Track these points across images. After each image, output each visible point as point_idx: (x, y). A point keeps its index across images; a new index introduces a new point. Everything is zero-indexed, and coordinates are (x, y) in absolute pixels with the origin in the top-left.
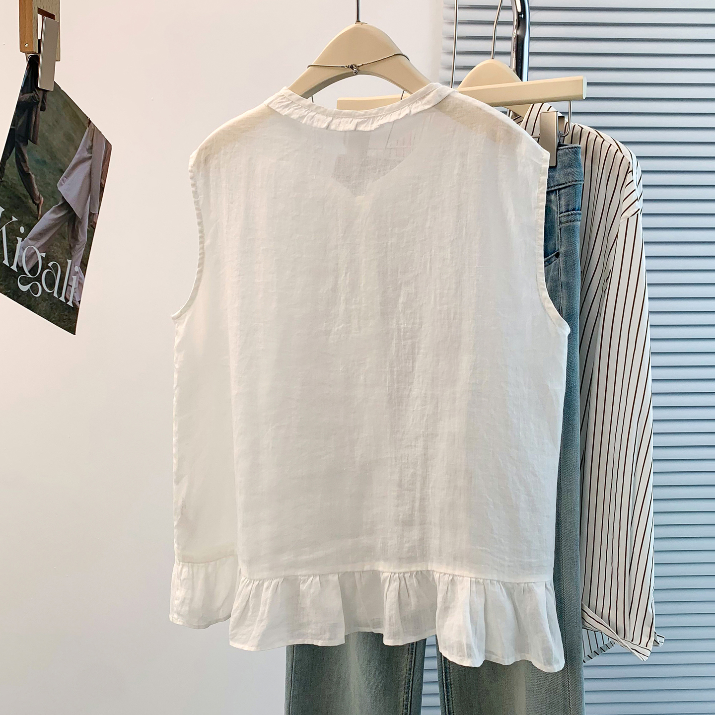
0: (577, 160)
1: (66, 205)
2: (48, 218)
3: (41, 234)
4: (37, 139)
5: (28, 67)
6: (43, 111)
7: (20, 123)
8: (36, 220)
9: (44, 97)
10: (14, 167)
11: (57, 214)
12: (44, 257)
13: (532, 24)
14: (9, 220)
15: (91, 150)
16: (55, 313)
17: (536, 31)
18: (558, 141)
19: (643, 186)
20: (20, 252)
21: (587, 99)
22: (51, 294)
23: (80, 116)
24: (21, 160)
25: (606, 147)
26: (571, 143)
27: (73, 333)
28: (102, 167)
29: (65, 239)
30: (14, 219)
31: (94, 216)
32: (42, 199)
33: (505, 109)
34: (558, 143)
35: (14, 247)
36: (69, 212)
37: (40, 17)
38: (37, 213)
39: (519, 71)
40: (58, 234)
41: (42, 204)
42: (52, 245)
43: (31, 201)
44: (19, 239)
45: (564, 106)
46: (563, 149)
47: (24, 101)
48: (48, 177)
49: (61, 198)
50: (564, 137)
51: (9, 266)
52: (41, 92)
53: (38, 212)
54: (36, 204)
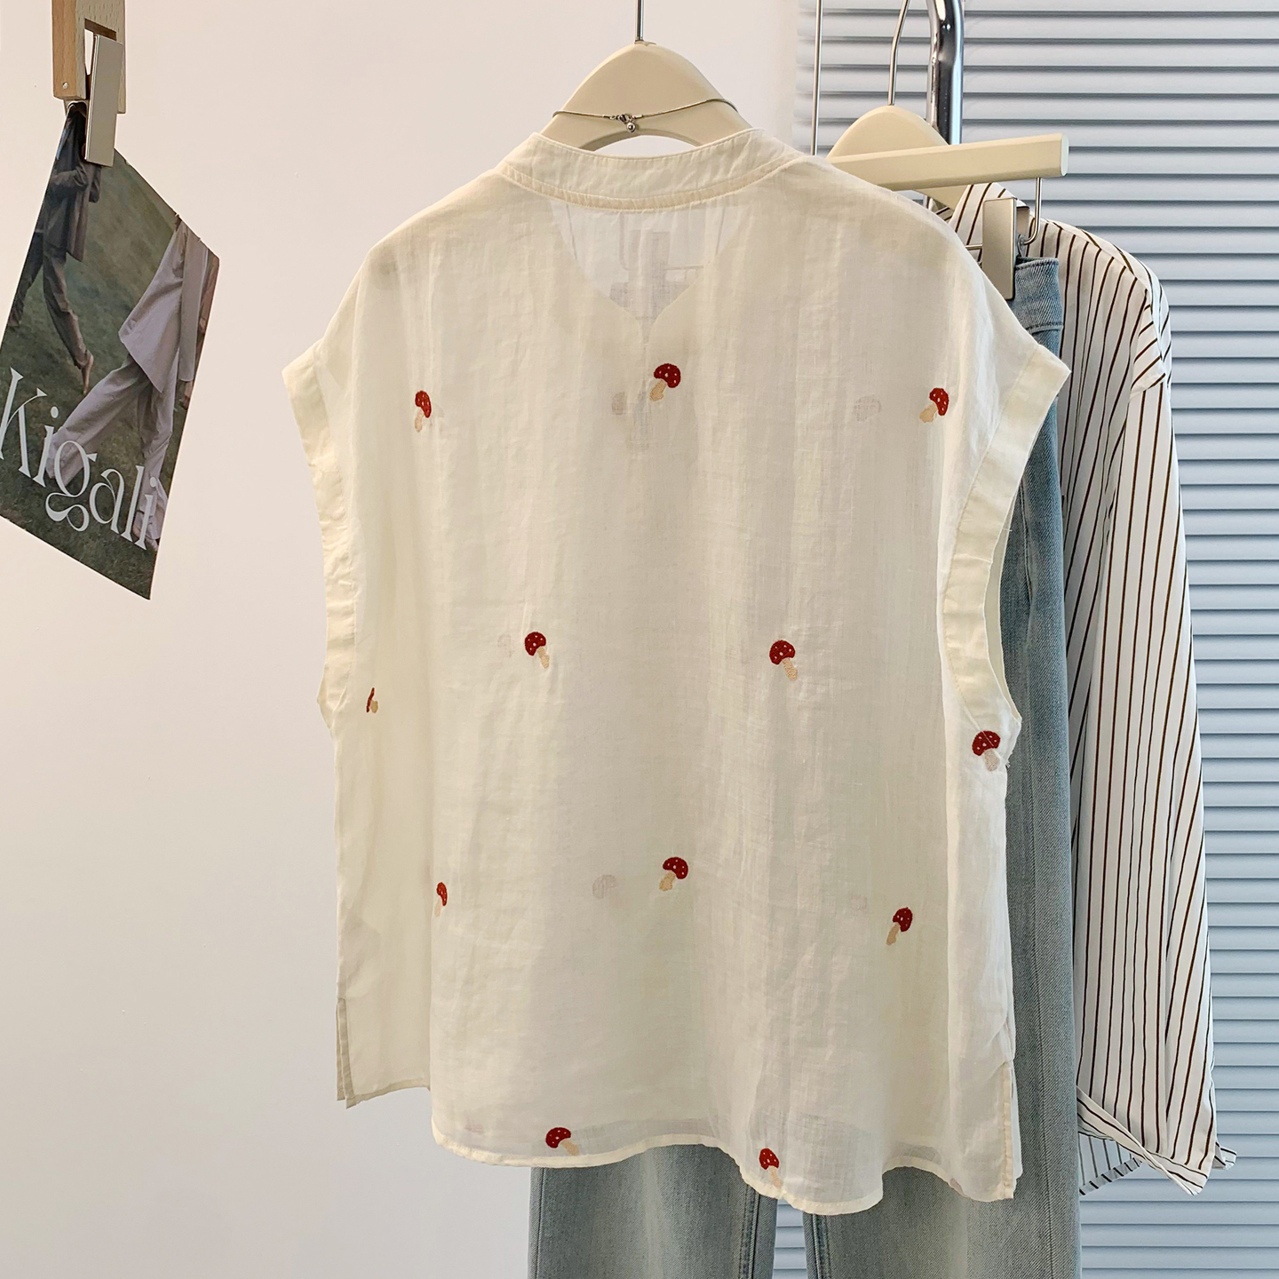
0: (1051, 285)
1: (134, 369)
2: (102, 391)
3: (89, 420)
4: (82, 252)
5: (69, 123)
6: (94, 201)
7: (52, 224)
8: (80, 396)
9: (96, 177)
10: (41, 301)
11: (118, 385)
12: (94, 460)
13: (966, 41)
14: (31, 395)
15: (180, 271)
16: (112, 561)
17: (976, 55)
18: (1016, 254)
19: (1172, 332)
20: (50, 451)
21: (1069, 176)
22: (107, 527)
23: (162, 211)
24: (53, 290)
25: (1106, 261)
26: (1042, 256)
27: (147, 596)
28: (202, 298)
29: (132, 428)
30: (40, 393)
31: (187, 389)
32: (92, 357)
33: (920, 196)
34: (1017, 257)
35: (39, 444)
36: (140, 382)
37: (89, 35)
38: (82, 383)
39: (944, 127)
40: (121, 420)
41: (90, 366)
42: (109, 439)
43: (70, 362)
44: (50, 429)
45: (1027, 189)
46: (1026, 267)
47: (61, 186)
48: (101, 319)
49: (125, 357)
50: (1029, 244)
51: (29, 476)
52: (92, 167)
53: (84, 381)
54: (79, 367)
